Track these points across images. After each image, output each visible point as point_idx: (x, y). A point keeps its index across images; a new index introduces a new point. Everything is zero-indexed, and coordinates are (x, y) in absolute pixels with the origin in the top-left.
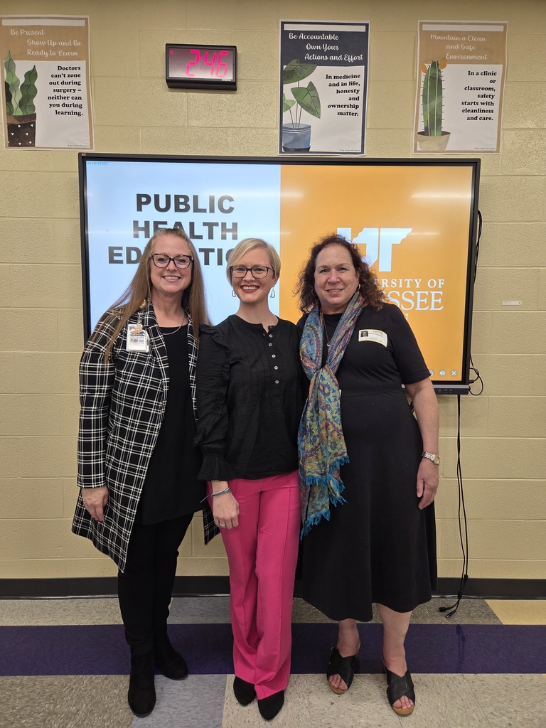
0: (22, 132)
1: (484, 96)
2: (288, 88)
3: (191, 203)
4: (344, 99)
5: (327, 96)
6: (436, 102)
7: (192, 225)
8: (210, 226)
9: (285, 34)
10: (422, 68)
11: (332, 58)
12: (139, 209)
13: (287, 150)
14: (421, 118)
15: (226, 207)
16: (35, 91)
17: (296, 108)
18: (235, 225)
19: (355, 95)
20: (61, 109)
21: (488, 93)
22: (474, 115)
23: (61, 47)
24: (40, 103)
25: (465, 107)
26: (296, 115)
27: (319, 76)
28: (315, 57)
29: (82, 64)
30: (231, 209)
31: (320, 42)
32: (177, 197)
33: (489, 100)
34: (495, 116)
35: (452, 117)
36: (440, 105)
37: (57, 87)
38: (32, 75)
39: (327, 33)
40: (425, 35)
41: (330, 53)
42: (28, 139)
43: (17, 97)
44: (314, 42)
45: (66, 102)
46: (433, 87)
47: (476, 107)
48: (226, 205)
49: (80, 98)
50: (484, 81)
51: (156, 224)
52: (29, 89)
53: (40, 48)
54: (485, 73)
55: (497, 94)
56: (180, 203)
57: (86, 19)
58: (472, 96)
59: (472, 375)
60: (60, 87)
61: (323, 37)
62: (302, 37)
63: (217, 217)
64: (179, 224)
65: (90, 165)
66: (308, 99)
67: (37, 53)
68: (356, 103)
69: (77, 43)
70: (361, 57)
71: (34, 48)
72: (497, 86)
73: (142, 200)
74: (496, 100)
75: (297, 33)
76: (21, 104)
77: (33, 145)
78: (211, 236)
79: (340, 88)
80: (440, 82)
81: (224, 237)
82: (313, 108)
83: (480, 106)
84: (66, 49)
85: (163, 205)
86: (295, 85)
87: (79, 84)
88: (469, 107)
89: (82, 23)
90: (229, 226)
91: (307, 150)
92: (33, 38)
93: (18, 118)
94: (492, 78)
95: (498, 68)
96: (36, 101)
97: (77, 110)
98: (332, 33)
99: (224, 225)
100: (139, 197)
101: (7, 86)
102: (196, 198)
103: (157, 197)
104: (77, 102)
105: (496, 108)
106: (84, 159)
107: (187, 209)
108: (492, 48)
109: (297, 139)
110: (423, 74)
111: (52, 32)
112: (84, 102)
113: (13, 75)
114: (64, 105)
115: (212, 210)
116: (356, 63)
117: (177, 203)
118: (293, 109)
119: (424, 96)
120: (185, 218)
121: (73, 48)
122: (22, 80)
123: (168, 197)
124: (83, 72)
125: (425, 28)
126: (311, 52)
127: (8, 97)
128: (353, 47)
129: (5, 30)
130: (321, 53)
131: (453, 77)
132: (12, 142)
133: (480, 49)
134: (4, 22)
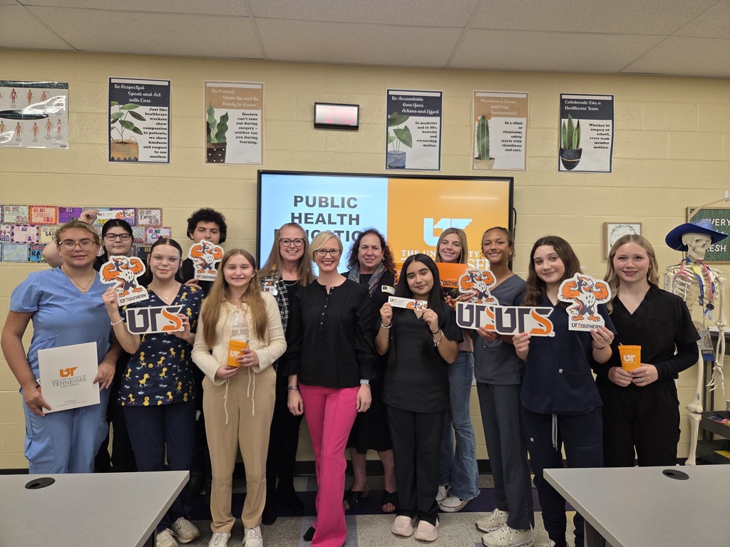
0: (216, 153)
1: (516, 137)
2: (391, 129)
3: (329, 202)
4: (427, 137)
5: (416, 134)
6: (485, 140)
7: (330, 215)
8: (342, 216)
9: (389, 97)
10: (476, 119)
11: (419, 112)
12: (296, 205)
13: (391, 167)
14: (476, 149)
15: (352, 204)
16: (227, 128)
17: (396, 141)
18: (358, 216)
19: (435, 135)
20: (243, 140)
21: (518, 135)
22: (509, 148)
23: (245, 101)
24: (230, 136)
25: (503, 143)
26: (397, 146)
27: (411, 122)
28: (408, 111)
29: (259, 112)
30: (355, 206)
31: (412, 102)
32: (320, 198)
33: (518, 139)
34: (523, 149)
35: (495, 149)
36: (488, 142)
37: (241, 126)
38: (225, 118)
39: (416, 97)
40: (477, 99)
41: (418, 109)
42: (220, 158)
43: (214, 131)
44: (408, 102)
45: (247, 135)
46: (483, 131)
47: (510, 144)
48: (352, 202)
49: (256, 133)
50: (516, 128)
51: (306, 215)
52: (223, 127)
53: (231, 101)
54: (516, 123)
55: (523, 135)
56: (323, 202)
57: (262, 84)
58: (508, 137)
60: (244, 126)
61: (414, 99)
62: (400, 99)
63: (347, 210)
64: (321, 215)
65: (264, 177)
66: (404, 136)
67: (229, 104)
68: (435, 139)
69: (255, 99)
70: (437, 112)
71: (227, 101)
72: (523, 131)
73: (297, 200)
74: (523, 139)
75: (398, 96)
76: (217, 136)
77: (223, 162)
78: (342, 223)
79: (425, 130)
80: (487, 127)
81: (350, 223)
82: (407, 141)
83: (513, 143)
84: (249, 102)
85: (311, 203)
86: (396, 127)
87: (256, 124)
88: (506, 143)
89: (260, 87)
90: (354, 217)
91: (404, 168)
92: (228, 95)
93: (215, 144)
94: (520, 126)
95: (523, 120)
96: (227, 134)
97: (254, 140)
98: (419, 97)
99: (351, 216)
100: (296, 197)
101: (208, 124)
102: (333, 199)
103: (307, 198)
104: (255, 136)
105: (523, 144)
106: (260, 173)
107: (327, 205)
108: (519, 108)
109: (397, 160)
110: (477, 123)
111: (240, 92)
112: (259, 136)
113: (213, 117)
114: (245, 137)
115: (343, 206)
116: (435, 115)
117: (321, 202)
118: (395, 142)
119: (478, 136)
120: (325, 212)
121: (253, 102)
122: (218, 121)
123: (315, 198)
124: (259, 117)
125: (478, 95)
126: (406, 108)
127: (209, 131)
128: (433, 105)
129: (208, 90)
130: (412, 108)
131: (495, 124)
132: (210, 160)
133: (512, 108)
134: (208, 85)
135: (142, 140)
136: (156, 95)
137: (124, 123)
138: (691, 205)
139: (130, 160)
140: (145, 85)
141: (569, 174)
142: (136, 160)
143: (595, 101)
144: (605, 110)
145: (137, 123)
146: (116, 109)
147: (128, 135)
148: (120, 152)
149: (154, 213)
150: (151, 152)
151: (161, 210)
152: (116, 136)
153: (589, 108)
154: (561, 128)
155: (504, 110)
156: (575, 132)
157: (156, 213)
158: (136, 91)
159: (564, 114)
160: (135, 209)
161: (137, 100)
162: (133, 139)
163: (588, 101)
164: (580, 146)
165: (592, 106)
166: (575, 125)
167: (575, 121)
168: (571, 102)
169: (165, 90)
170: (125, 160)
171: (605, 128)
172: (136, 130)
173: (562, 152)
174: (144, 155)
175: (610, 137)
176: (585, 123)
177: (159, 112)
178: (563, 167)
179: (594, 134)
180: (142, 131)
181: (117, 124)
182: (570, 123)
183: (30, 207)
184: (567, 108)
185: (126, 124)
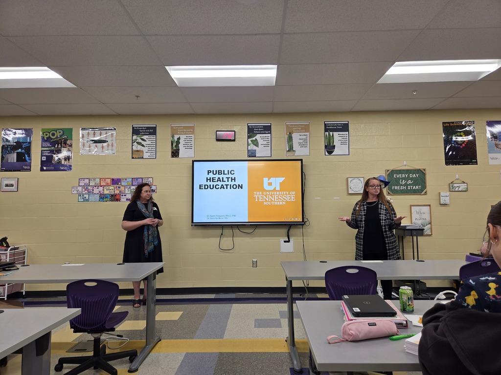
0: (175, 153)
2: (249, 140)
3: (222, 172)
4: (265, 142)
5: (260, 142)
6: (291, 143)
7: (223, 178)
8: (228, 178)
9: (248, 126)
10: (287, 134)
12: (208, 174)
13: (250, 156)
14: (287, 147)
15: (232, 173)
16: (180, 143)
17: (252, 145)
18: (235, 178)
20: (186, 147)
21: (306, 140)
22: (302, 146)
24: (181, 146)
25: (299, 144)
26: (252, 147)
27: (258, 137)
29: (193, 135)
30: (234, 174)
31: (258, 128)
32: (219, 171)
33: (306, 142)
34: (308, 146)
35: (296, 146)
36: (292, 144)
38: (179, 139)
40: (287, 125)
41: (261, 131)
42: (177, 155)
43: (175, 144)
44: (256, 128)
45: (188, 145)
46: (290, 139)
48: (232, 172)
50: (304, 137)
51: (213, 178)
52: (178, 142)
53: (181, 132)
54: (304, 135)
55: (308, 140)
56: (220, 172)
58: (301, 141)
59: (305, 220)
60: (186, 142)
61: (259, 127)
62: (253, 127)
63: (230, 176)
64: (219, 178)
65: (195, 163)
66: (255, 143)
68: (269, 143)
69: (191, 130)
70: (270, 132)
71: (180, 132)
72: (308, 138)
73: (209, 172)
74: (308, 142)
75: (252, 126)
76: (176, 146)
77: (178, 157)
78: (228, 181)
79: (264, 140)
80: (292, 138)
81: (232, 181)
83: (303, 144)
84: (188, 132)
85: (215, 173)
86: (251, 139)
87: (192, 141)
88: (301, 144)
89: (193, 125)
90: (233, 178)
91: (255, 156)
92: (180, 129)
93: (175, 150)
94: (307, 136)
95: (308, 134)
97: (191, 147)
98: (261, 126)
99: (232, 178)
100: (208, 171)
101: (172, 141)
102: (224, 171)
103: (213, 171)
104: (191, 145)
105: (308, 144)
106: (193, 162)
107: (222, 174)
108: (306, 128)
109: (252, 153)
110: (287, 136)
111: (185, 127)
112: (193, 145)
113: (174, 139)
115: (228, 174)
116: (268, 133)
117: (219, 172)
119: (288, 141)
120: (221, 176)
121: (191, 131)
122: (176, 140)
123: (216, 171)
124: (193, 138)
126: (256, 131)
127: (172, 145)
128: (267, 129)
129: (172, 128)
130: (258, 131)
131: (295, 136)
132: (173, 156)
133: (302, 129)
134: (172, 125)
135: (145, 149)
136: (151, 131)
137: (138, 143)
138: (388, 169)
139: (140, 158)
140: (147, 127)
141: (330, 156)
142: (143, 158)
143: (340, 124)
144: (345, 128)
145: (143, 143)
146: (135, 137)
147: (140, 148)
148: (137, 155)
149: (150, 179)
150: (149, 154)
151: (153, 178)
152: (135, 148)
153: (338, 127)
154: (325, 137)
155: (299, 130)
156: (331, 138)
157: (150, 180)
158: (143, 130)
159: (326, 130)
160: (142, 178)
161: (143, 133)
162: (141, 149)
163: (337, 124)
164: (334, 144)
165: (339, 126)
166: (332, 135)
167: (331, 133)
168: (329, 125)
169: (154, 129)
170: (138, 158)
171: (345, 135)
172: (143, 146)
173: (326, 147)
174: (146, 155)
175: (348, 139)
176: (336, 134)
177: (152, 138)
178: (327, 154)
179: (340, 138)
180: (145, 146)
181: (135, 143)
182: (329, 134)
183: (100, 179)
184: (327, 127)
185: (139, 143)
